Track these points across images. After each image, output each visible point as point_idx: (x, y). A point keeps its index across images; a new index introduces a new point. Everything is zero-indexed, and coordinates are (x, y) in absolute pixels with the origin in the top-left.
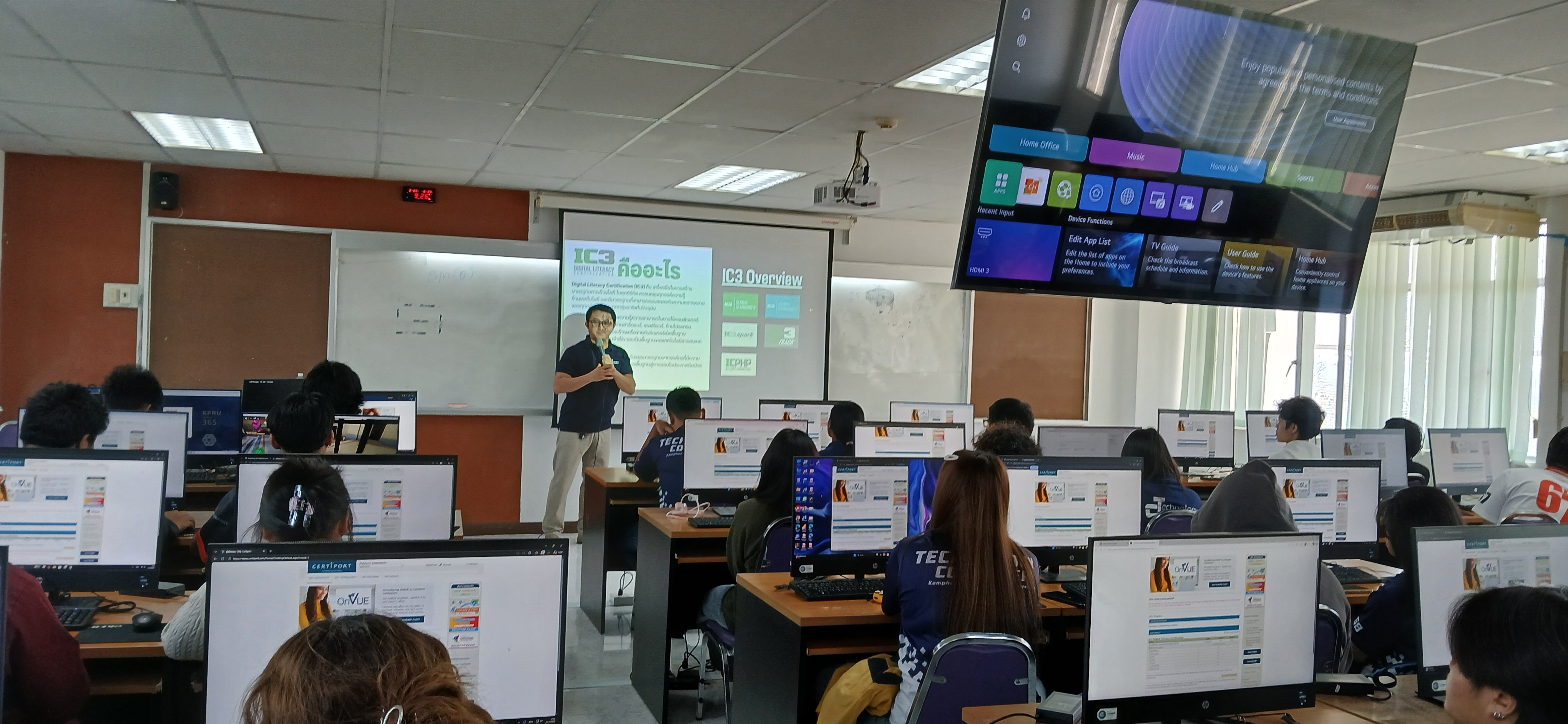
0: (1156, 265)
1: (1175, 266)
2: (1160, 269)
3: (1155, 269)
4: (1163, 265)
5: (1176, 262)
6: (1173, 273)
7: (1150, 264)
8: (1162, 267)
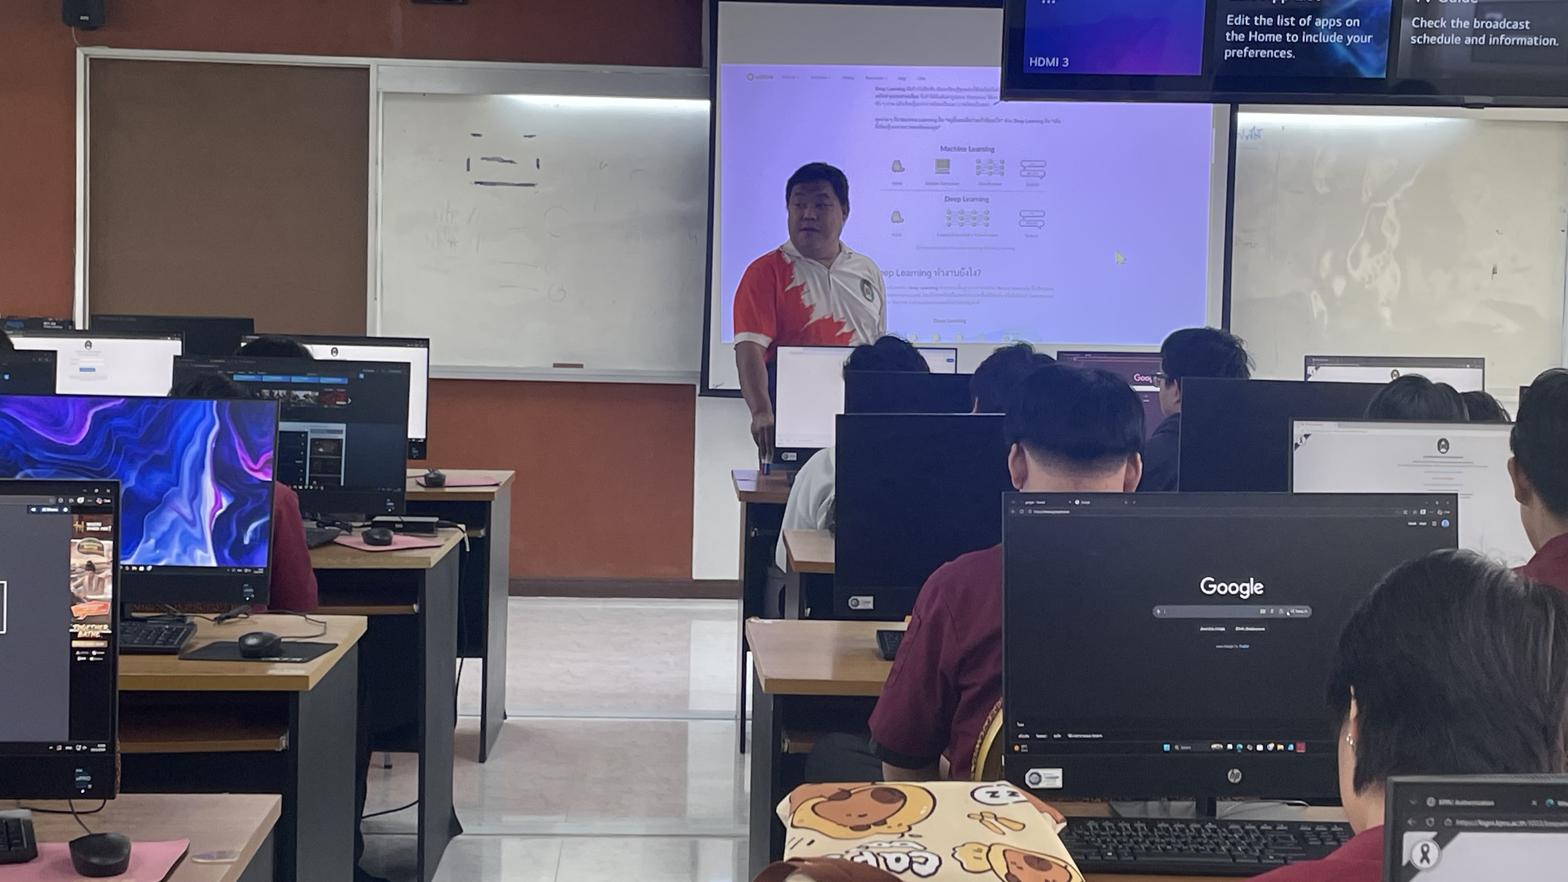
0: (1431, 32)
1: (1476, 33)
2: (1442, 39)
3: (1432, 40)
4: (1448, 31)
5: (1477, 24)
6: (1474, 46)
7: (1419, 32)
8: (1447, 35)
